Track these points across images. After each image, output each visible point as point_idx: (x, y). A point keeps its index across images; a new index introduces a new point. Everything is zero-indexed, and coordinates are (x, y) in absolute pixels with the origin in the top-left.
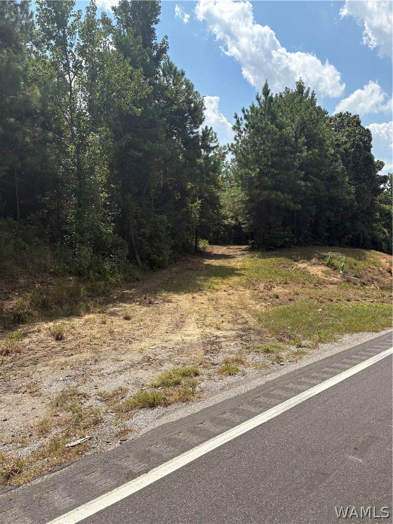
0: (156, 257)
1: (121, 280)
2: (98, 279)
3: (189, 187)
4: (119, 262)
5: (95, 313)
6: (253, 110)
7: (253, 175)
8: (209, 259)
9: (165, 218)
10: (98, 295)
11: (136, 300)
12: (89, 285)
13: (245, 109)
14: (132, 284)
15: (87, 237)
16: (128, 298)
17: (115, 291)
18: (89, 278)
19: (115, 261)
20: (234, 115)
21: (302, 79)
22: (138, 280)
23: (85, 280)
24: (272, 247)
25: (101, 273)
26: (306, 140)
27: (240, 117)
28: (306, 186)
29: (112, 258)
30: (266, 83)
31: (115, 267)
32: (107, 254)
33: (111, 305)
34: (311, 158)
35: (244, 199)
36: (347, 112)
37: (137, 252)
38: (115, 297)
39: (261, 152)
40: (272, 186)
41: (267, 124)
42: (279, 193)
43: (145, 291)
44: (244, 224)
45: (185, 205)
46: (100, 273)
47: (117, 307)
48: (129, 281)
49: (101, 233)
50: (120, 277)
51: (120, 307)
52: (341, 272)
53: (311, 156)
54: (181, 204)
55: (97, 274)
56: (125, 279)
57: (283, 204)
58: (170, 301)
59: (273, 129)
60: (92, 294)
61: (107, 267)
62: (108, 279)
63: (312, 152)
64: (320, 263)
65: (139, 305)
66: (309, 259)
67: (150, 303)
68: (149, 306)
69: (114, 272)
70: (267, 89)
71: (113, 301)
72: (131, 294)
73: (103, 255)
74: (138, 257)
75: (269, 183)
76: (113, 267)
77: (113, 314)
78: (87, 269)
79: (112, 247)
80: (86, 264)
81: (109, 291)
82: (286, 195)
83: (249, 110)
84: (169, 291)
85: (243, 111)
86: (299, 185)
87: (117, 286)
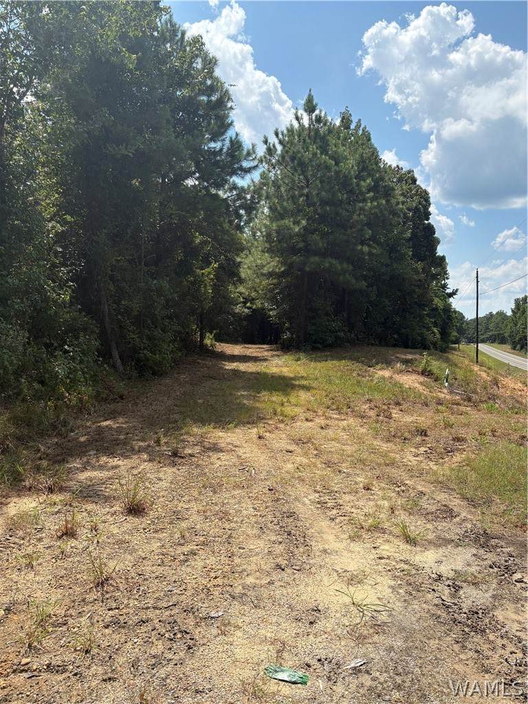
0: (149, 354)
1: (90, 397)
2: (38, 397)
3: (198, 241)
4: (81, 362)
5: (38, 491)
6: (293, 133)
7: (297, 230)
8: (229, 362)
9: (165, 284)
10: (42, 434)
11: (136, 448)
12: (19, 409)
13: (279, 130)
14: (112, 406)
15: (16, 307)
16: (116, 442)
17: (79, 422)
18: (18, 394)
19: (73, 358)
20: (263, 139)
21: (348, 109)
22: (121, 397)
23: (9, 396)
24: (319, 345)
25: (47, 383)
26: (373, 184)
27: (272, 142)
28: (370, 254)
29: (69, 352)
30: (310, 95)
31: (76, 371)
32: (56, 344)
33: (77, 464)
34: (375, 213)
35: (277, 270)
36: (398, 166)
37: (113, 344)
38: (82, 439)
39: (301, 199)
40: (323, 250)
41: (315, 154)
42: (334, 261)
43: (151, 423)
44: (271, 310)
45: (190, 271)
46: (42, 382)
47: (94, 468)
48: (105, 400)
49: (46, 300)
50: (86, 391)
51: (101, 468)
52: (446, 384)
53: (377, 210)
54: (184, 268)
55: (36, 385)
56: (97, 397)
57: (341, 278)
58: (215, 448)
59: (325, 162)
60: (26, 432)
61: (60, 369)
62: (61, 397)
63: (378, 203)
64: (410, 370)
65: (150, 461)
66: (388, 363)
67: (175, 454)
68: (174, 464)
69: (73, 381)
70: (312, 103)
71: (80, 450)
72: (119, 430)
73: (48, 346)
74: (116, 354)
75: (321, 245)
76: (72, 371)
77: (90, 494)
78: (15, 373)
79: (66, 332)
80: (11, 363)
81: (65, 424)
82: (345, 265)
83: (285, 132)
84: (203, 421)
85: (277, 134)
86: (362, 252)
87: (81, 409)
